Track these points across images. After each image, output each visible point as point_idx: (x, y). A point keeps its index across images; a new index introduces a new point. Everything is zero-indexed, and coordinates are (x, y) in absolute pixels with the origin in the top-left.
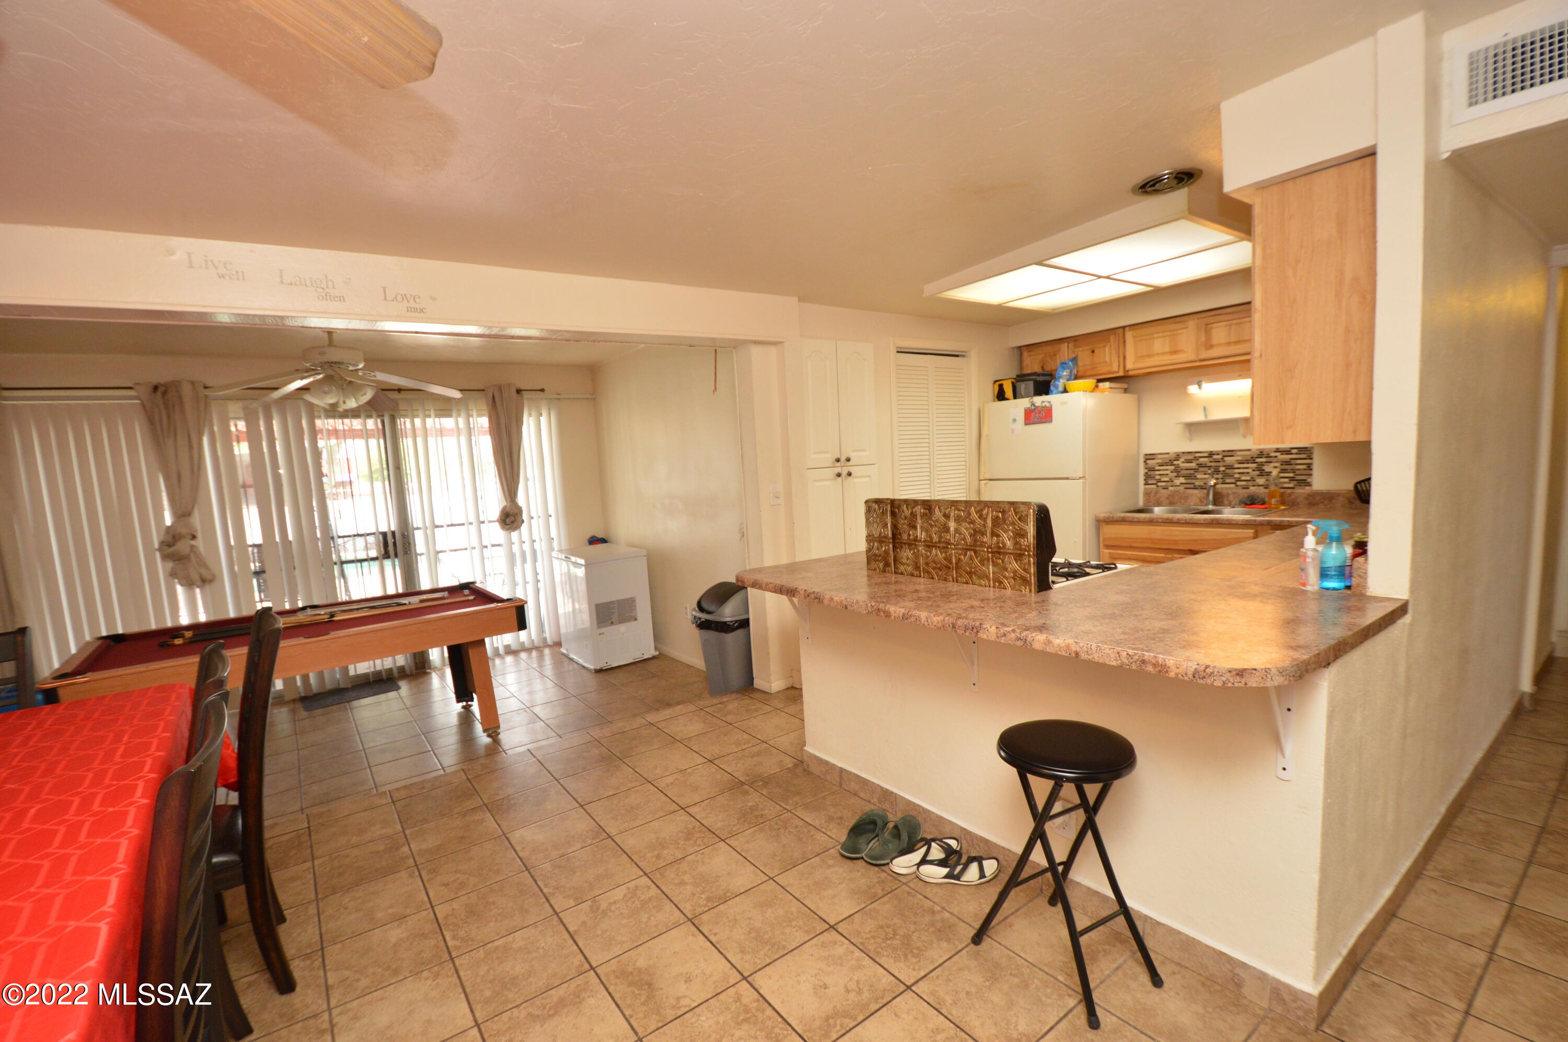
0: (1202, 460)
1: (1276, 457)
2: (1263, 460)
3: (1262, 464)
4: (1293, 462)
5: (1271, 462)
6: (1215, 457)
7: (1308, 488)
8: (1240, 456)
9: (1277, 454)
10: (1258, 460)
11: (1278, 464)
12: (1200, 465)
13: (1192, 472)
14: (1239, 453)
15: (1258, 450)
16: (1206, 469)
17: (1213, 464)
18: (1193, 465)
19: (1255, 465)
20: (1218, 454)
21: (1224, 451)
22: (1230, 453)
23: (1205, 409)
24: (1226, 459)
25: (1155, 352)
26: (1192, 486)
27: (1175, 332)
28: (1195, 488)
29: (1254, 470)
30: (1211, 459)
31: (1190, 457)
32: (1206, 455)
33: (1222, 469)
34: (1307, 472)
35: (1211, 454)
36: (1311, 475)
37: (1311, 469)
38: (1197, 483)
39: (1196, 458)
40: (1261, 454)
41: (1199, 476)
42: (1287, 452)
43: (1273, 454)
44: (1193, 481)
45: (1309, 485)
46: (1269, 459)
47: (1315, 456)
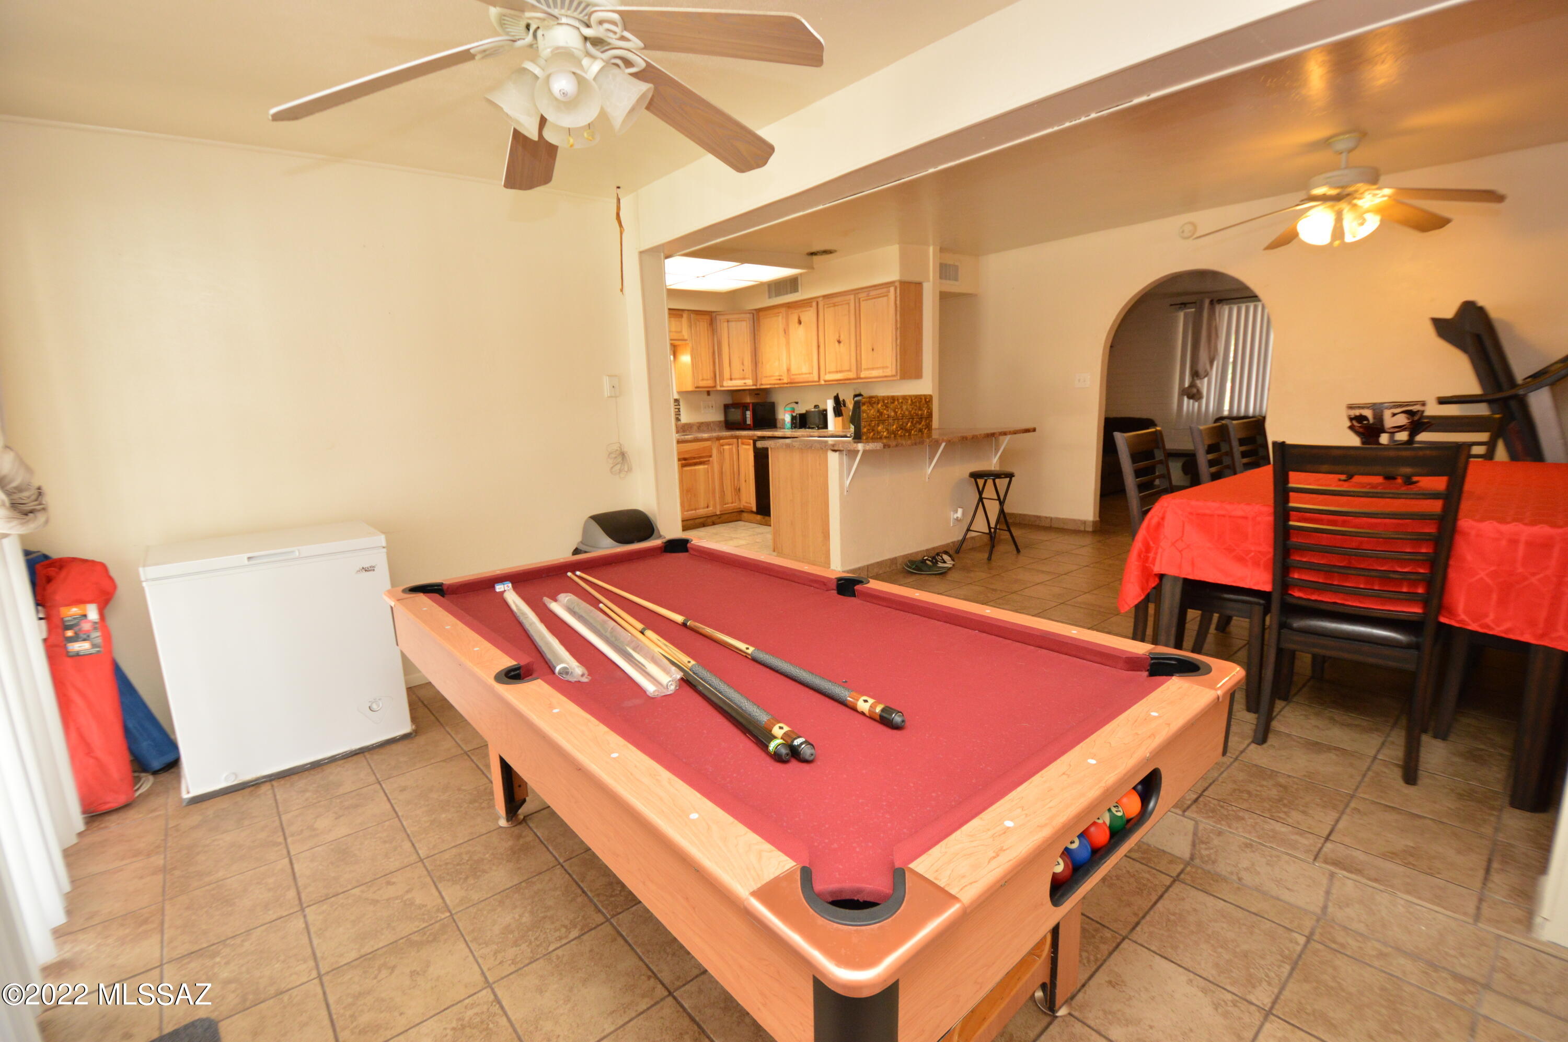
36: (680, 415)
47: (681, 403)
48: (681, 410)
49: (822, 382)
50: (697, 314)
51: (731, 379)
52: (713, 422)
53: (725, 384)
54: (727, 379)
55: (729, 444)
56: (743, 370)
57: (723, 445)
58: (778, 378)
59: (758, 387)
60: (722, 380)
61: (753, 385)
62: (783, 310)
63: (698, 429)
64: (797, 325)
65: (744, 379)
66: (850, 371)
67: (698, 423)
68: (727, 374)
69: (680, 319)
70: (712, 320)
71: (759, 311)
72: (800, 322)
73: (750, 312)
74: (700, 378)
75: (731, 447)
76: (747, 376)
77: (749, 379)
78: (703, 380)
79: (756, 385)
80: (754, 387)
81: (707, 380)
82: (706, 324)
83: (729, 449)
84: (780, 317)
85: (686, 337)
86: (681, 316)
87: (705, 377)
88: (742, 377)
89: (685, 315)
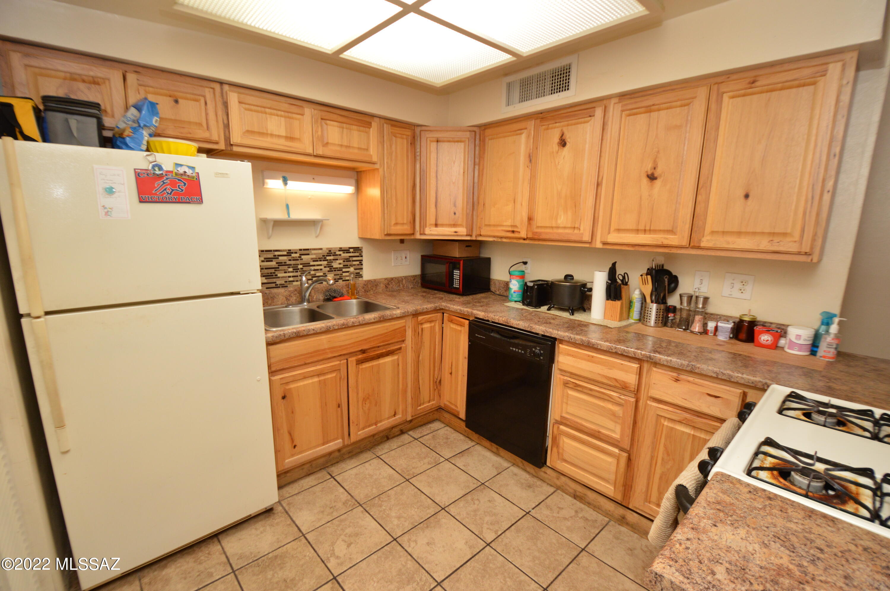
0: (280, 258)
1: (340, 255)
2: (332, 258)
3: (331, 261)
4: (351, 259)
5: (337, 260)
6: (293, 255)
7: (360, 279)
8: (315, 254)
9: (341, 253)
10: (328, 258)
11: (341, 261)
12: (280, 264)
13: (273, 271)
14: (313, 252)
15: (327, 249)
16: (286, 268)
17: (292, 262)
18: (273, 264)
19: (326, 262)
20: (296, 253)
21: (300, 250)
22: (306, 252)
23: (287, 206)
24: (303, 257)
25: (269, 132)
26: (274, 285)
27: (290, 115)
28: (277, 287)
29: (325, 267)
30: (290, 258)
31: (270, 255)
32: (285, 253)
33: (300, 267)
34: (360, 267)
35: (289, 253)
36: (362, 269)
37: (362, 265)
38: (278, 282)
39: (276, 257)
40: (330, 252)
41: (279, 275)
42: (347, 251)
43: (338, 253)
44: (274, 280)
45: (361, 276)
46: (336, 257)
47: (364, 254)
48: (364, 263)
49: (599, 245)
50: (392, 125)
51: (436, 225)
52: (406, 277)
53: (427, 231)
54: (431, 225)
55: (431, 322)
56: (455, 214)
57: (422, 324)
58: (510, 229)
59: (474, 238)
60: (423, 226)
61: (467, 235)
62: (531, 124)
63: (386, 287)
64: (556, 147)
65: (455, 225)
66: (671, 232)
67: (386, 279)
68: (431, 219)
69: (367, 129)
70: (414, 137)
71: (485, 127)
72: (563, 143)
73: (471, 129)
74: (393, 222)
75: (433, 324)
76: (459, 222)
77: (461, 226)
78: (396, 224)
79: (471, 236)
80: (468, 238)
81: (403, 224)
82: (405, 141)
83: (431, 327)
84: (523, 137)
85: (375, 159)
86: (369, 125)
87: (400, 220)
88: (452, 223)
89: (375, 124)
